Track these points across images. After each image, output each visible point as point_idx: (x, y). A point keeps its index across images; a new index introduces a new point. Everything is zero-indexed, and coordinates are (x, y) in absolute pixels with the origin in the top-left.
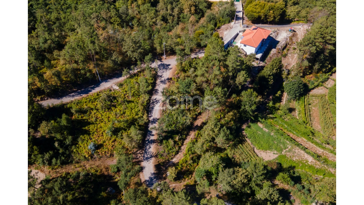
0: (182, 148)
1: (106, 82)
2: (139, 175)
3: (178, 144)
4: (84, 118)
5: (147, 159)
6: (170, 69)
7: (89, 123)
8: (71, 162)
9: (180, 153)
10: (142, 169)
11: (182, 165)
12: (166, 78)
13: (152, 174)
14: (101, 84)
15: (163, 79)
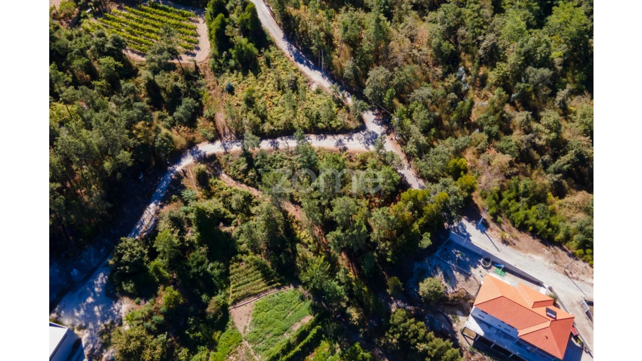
0: (244, 185)
1: (323, 76)
2: (204, 140)
3: (245, 177)
4: (262, 68)
5: (224, 145)
6: (366, 148)
7: (256, 75)
8: (216, 76)
9: (234, 182)
10: (212, 141)
11: (216, 183)
12: (347, 146)
13: (205, 153)
14: (316, 71)
15: (345, 141)
